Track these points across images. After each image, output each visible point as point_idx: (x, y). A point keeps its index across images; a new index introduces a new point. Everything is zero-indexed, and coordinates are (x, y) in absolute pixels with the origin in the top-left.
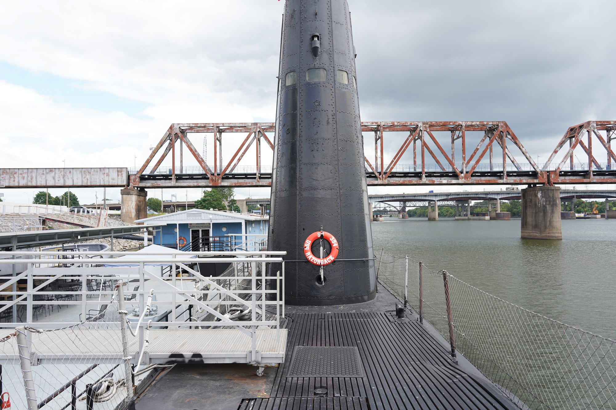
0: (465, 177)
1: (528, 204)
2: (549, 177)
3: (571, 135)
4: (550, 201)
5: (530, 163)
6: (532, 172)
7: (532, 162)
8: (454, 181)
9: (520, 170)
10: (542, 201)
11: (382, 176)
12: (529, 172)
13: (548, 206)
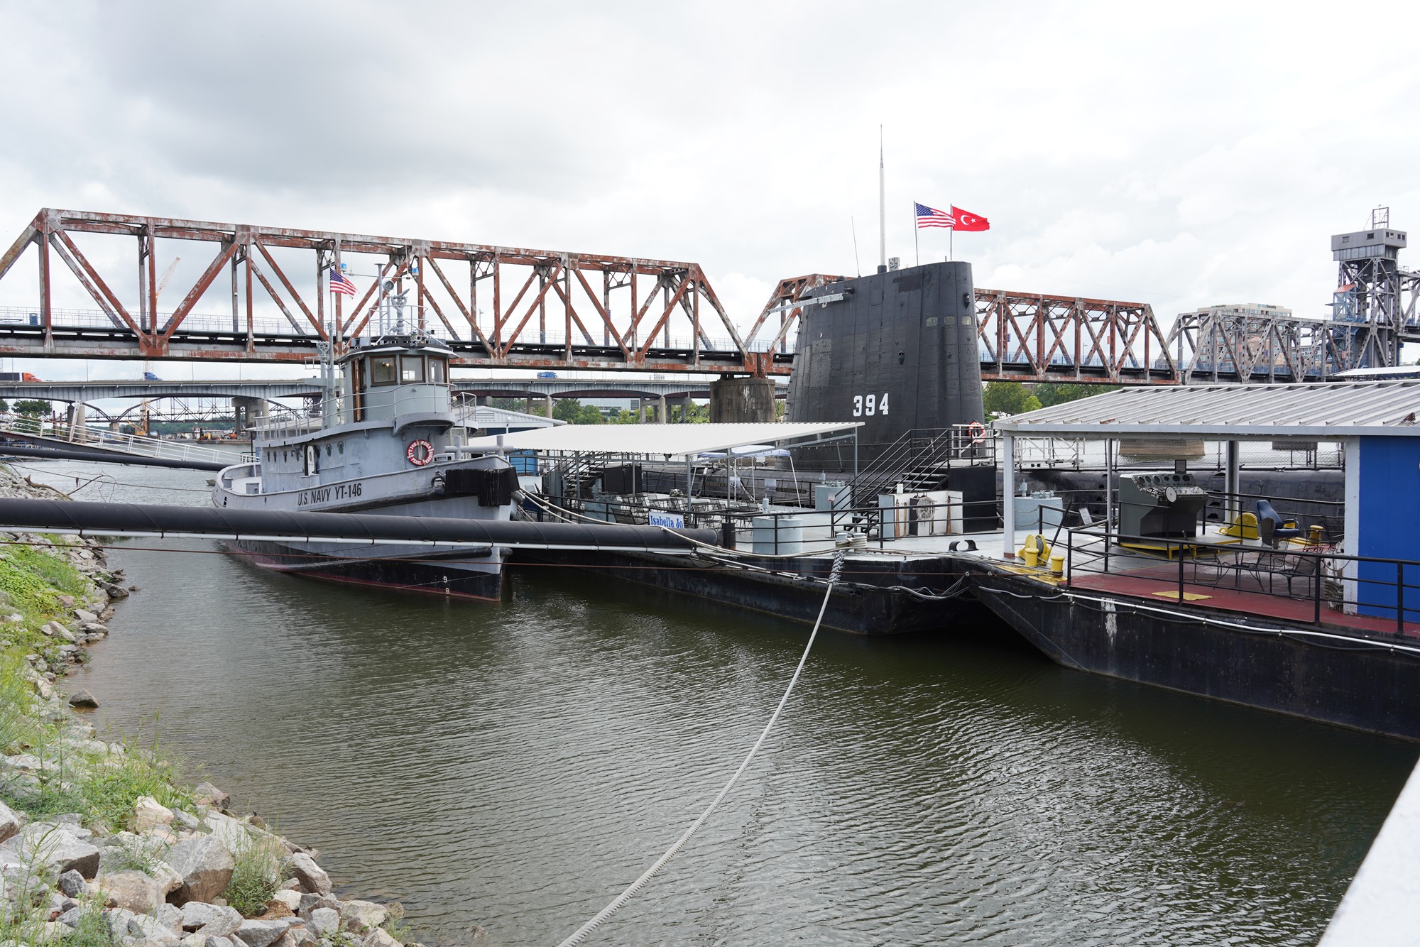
0: (637, 359)
1: (724, 407)
2: (759, 363)
3: (785, 293)
4: (762, 404)
5: (733, 338)
6: (735, 353)
7: (736, 337)
8: (619, 365)
9: (711, 350)
10: (750, 404)
11: (499, 349)
12: (730, 353)
13: (759, 412)
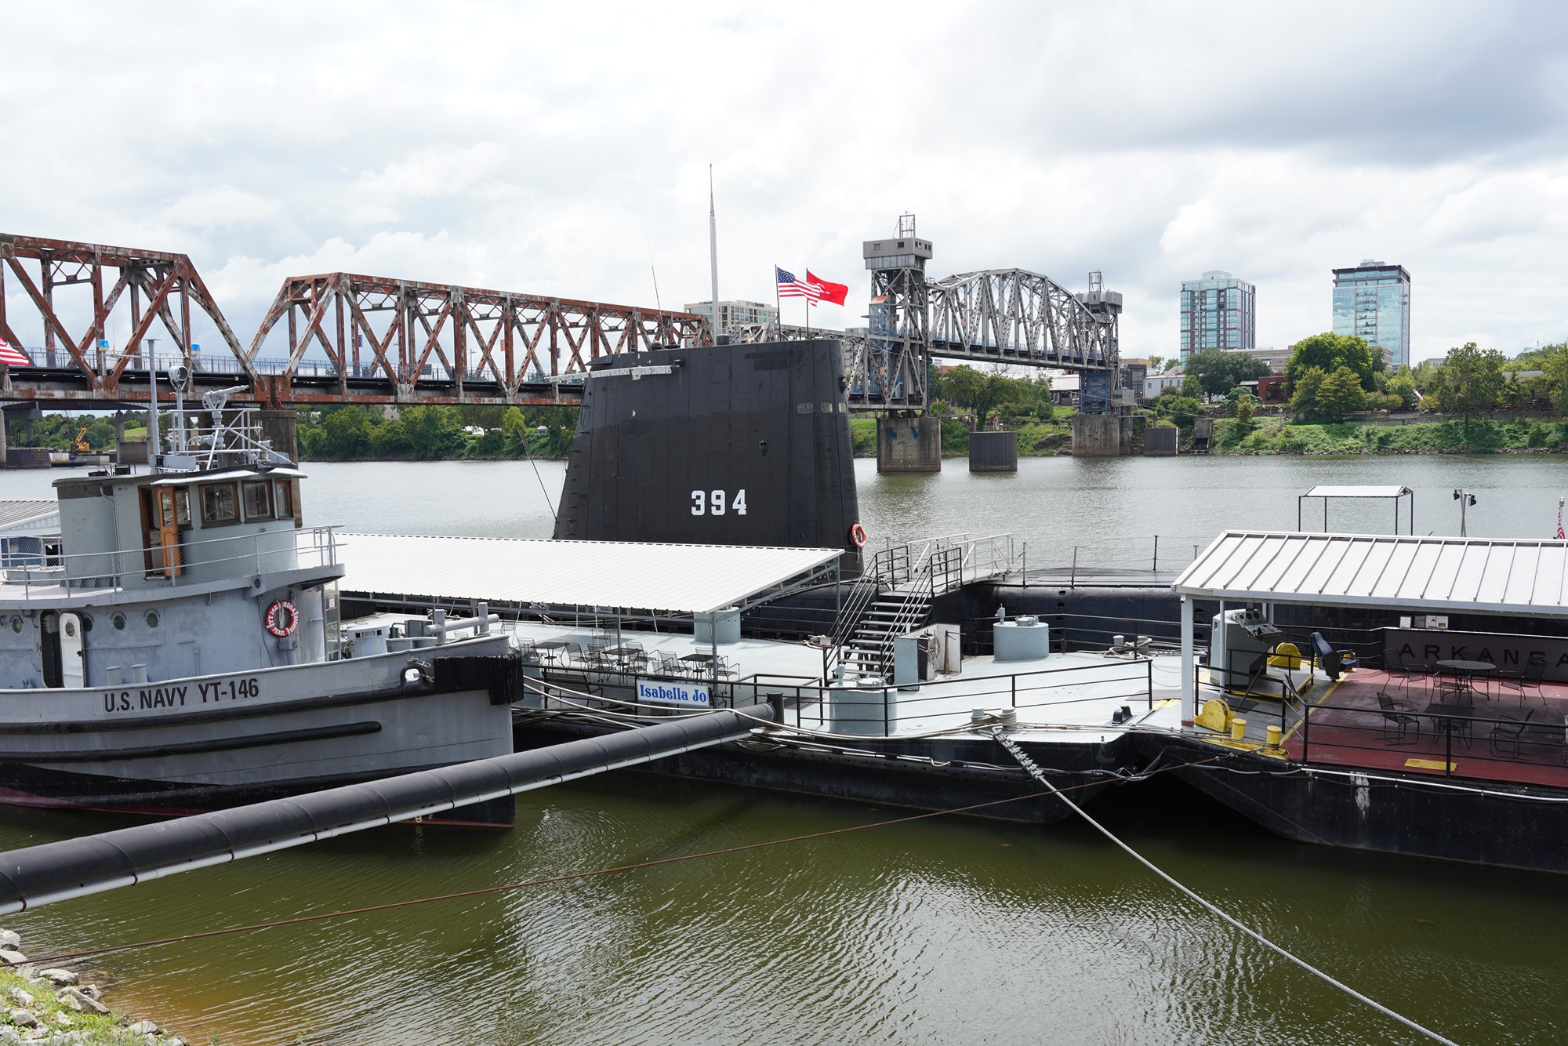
0: (107, 385)
2: (273, 389)
3: (296, 296)
5: (238, 356)
6: (240, 376)
7: (242, 355)
8: (81, 395)
12: (233, 376)
